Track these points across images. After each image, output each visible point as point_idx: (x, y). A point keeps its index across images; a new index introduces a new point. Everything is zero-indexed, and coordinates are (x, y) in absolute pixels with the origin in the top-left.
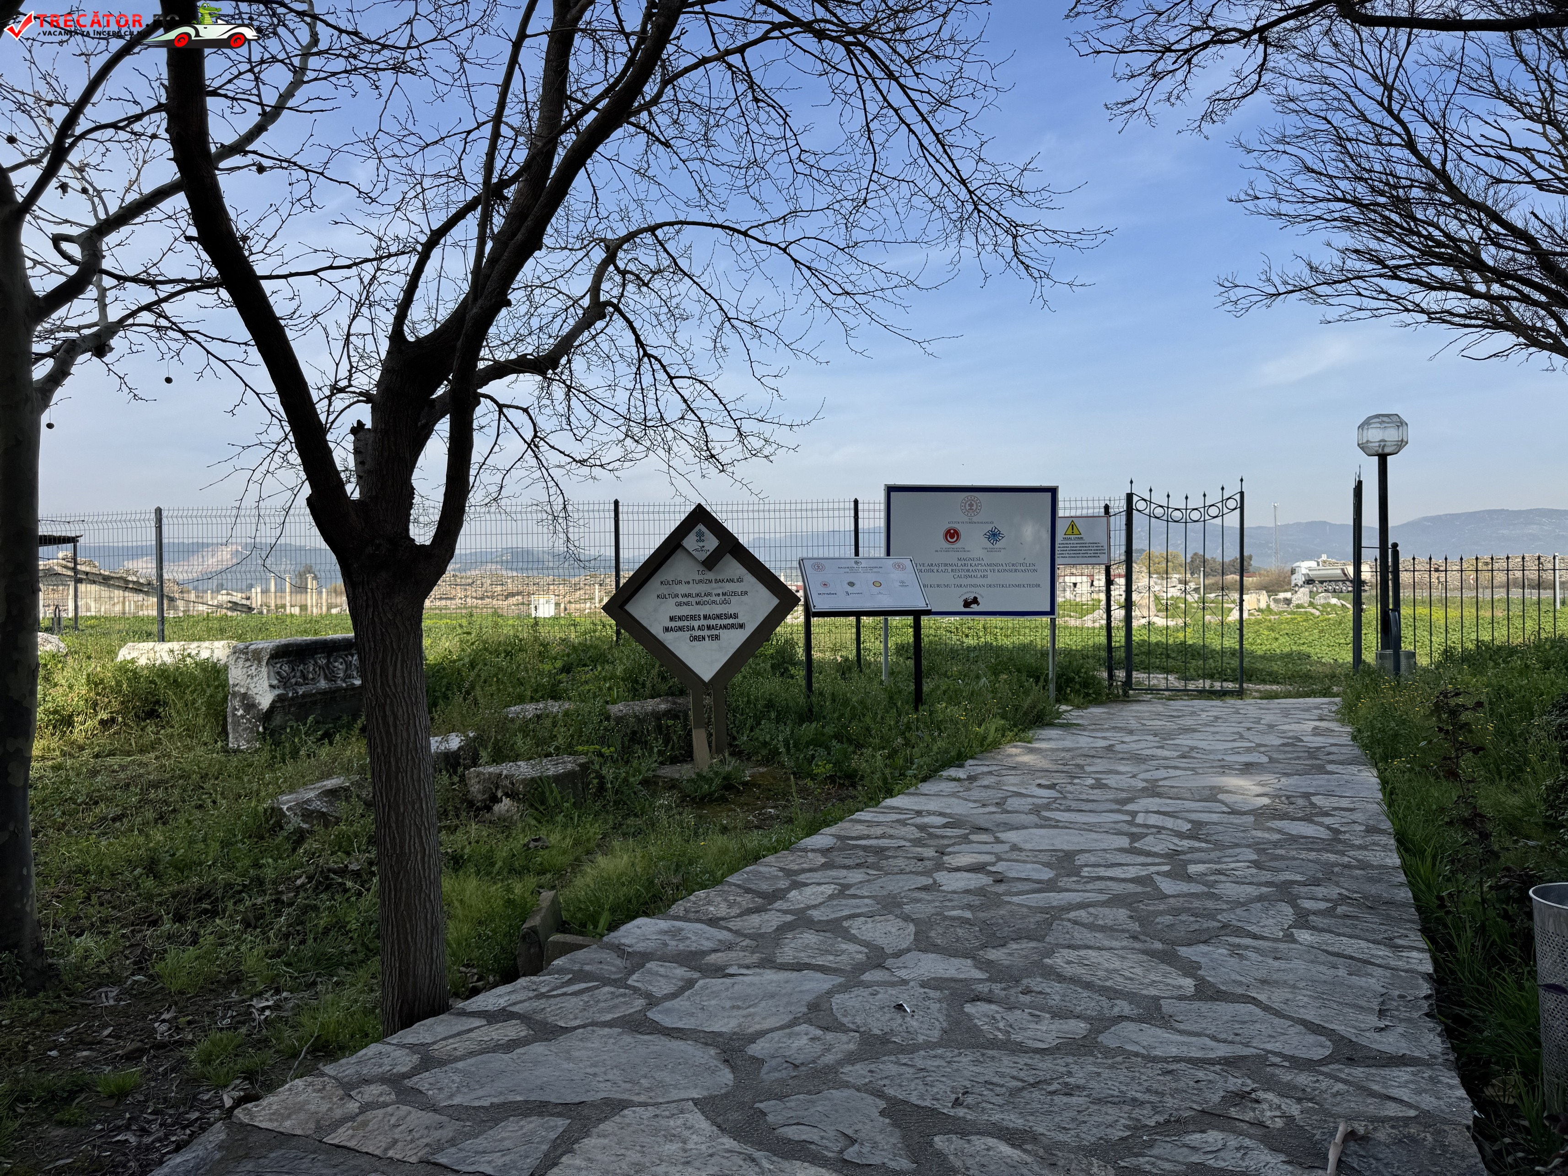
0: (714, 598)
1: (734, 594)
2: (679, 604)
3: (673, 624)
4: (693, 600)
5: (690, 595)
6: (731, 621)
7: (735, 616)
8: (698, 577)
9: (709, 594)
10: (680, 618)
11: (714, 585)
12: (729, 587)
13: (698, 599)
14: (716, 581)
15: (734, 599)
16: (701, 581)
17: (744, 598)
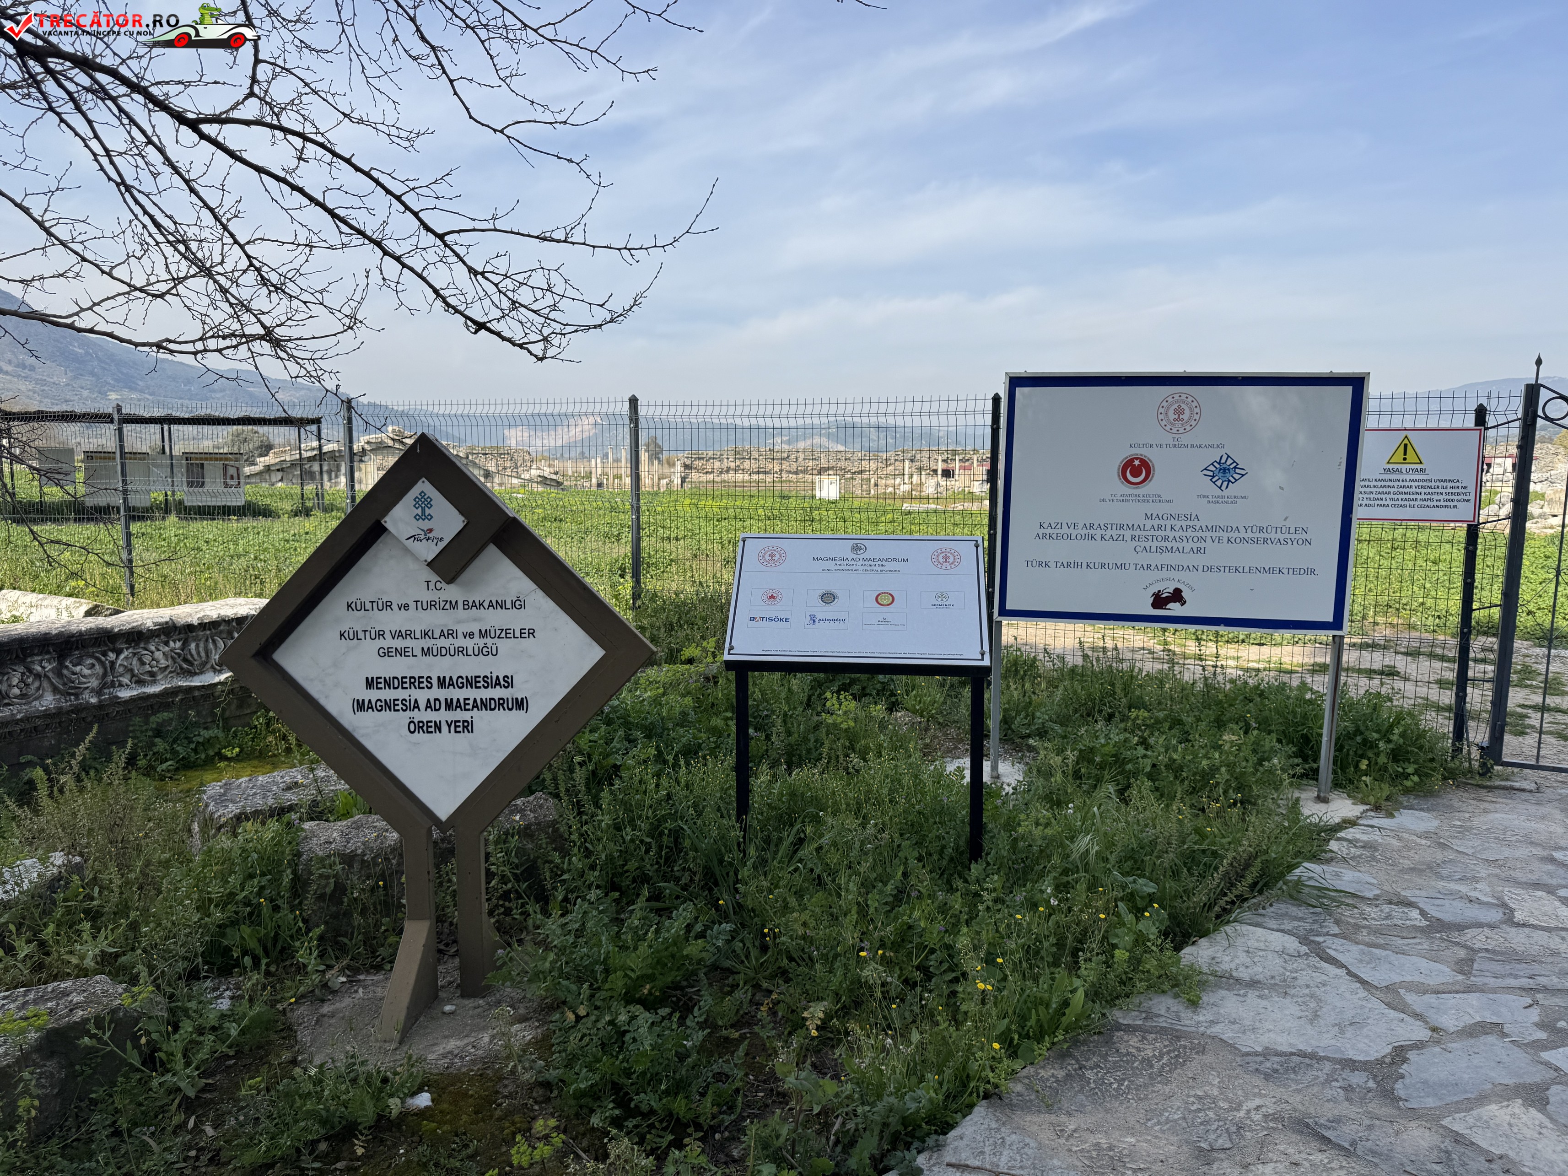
0: (461, 642)
1: (506, 633)
2: (386, 653)
3: (373, 695)
4: (417, 645)
5: (409, 634)
6: (497, 693)
7: (508, 682)
8: (427, 596)
9: (451, 634)
10: (388, 683)
11: (460, 612)
12: (495, 619)
13: (427, 643)
14: (467, 605)
15: (504, 645)
16: (432, 605)
17: (528, 643)
